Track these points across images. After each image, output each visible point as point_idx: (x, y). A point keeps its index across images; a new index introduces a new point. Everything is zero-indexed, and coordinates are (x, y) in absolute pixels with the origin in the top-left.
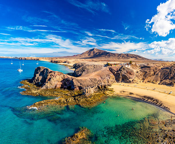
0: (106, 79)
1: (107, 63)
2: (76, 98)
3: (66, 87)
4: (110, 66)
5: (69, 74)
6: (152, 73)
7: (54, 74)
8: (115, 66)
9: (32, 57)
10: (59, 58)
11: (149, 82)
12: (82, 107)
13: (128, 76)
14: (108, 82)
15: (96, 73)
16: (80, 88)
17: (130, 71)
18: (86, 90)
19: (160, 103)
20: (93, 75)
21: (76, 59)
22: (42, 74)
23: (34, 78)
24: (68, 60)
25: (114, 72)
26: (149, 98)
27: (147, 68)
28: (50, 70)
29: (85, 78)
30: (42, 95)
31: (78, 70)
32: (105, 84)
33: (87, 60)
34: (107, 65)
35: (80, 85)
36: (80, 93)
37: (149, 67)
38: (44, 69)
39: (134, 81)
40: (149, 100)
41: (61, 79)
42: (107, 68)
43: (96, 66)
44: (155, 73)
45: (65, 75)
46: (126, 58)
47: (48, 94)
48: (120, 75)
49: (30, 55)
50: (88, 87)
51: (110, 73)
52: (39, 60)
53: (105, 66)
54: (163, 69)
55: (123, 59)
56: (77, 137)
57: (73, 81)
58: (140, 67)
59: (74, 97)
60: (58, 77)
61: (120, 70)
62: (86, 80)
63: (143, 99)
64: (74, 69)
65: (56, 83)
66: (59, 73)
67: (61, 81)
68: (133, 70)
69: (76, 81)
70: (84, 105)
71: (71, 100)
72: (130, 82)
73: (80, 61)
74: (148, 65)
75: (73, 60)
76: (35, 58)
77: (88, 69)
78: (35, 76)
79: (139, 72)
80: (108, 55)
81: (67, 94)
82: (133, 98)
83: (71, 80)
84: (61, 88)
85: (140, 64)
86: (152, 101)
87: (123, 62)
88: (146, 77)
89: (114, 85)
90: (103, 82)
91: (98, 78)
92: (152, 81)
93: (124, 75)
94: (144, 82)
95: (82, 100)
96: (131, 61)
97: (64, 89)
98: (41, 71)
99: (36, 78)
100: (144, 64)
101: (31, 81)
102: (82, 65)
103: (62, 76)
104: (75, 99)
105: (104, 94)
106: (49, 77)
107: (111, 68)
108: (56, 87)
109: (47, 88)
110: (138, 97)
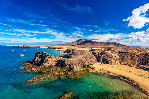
0: (90, 60)
1: (91, 49)
2: (67, 72)
3: (59, 65)
4: (94, 51)
5: (62, 56)
6: (129, 57)
7: (51, 57)
8: (97, 51)
9: (33, 45)
10: (55, 46)
11: (125, 64)
12: (71, 78)
13: (107, 59)
14: (91, 62)
15: (82, 56)
16: (70, 66)
17: (109, 55)
18: (74, 67)
19: (135, 84)
20: (80, 57)
21: (68, 46)
22: (41, 57)
23: (34, 60)
24: (62, 47)
25: (96, 55)
26: (124, 77)
27: (125, 53)
28: (47, 54)
29: (74, 59)
30: (40, 71)
31: (69, 53)
32: (88, 64)
33: (76, 47)
34: (92, 50)
35: (70, 64)
36: (70, 69)
37: (127, 53)
38: (43, 54)
39: (112, 63)
40: (125, 80)
41: (56, 60)
42: (91, 53)
43: (82, 51)
44: (132, 58)
45: (59, 57)
46: (107, 45)
47: (45, 70)
48: (101, 58)
49: (32, 43)
50: (76, 65)
51: (93, 56)
52: (39, 47)
53: (89, 51)
54: (141, 55)
55: (104, 46)
56: (65, 97)
57: (65, 61)
58: (118, 53)
59: (65, 71)
60: (53, 59)
61: (101, 54)
62: (74, 61)
63: (119, 77)
64: (66, 53)
65: (52, 63)
66: (55, 56)
67: (55, 61)
68: (112, 54)
69: (67, 61)
70: (72, 77)
71: (62, 73)
72: (108, 63)
73: (71, 47)
74: (126, 51)
75: (66, 47)
76: (36, 46)
77: (76, 53)
78: (35, 58)
79: (117, 56)
80: (92, 43)
81: (60, 70)
82: (110, 76)
83: (63, 60)
84: (56, 66)
85: (118, 50)
86: (128, 80)
87: (104, 48)
88: (123, 60)
89: (95, 65)
90: (87, 62)
91: (84, 59)
92: (129, 64)
93: (104, 58)
94: (121, 64)
95: (70, 74)
96: (110, 48)
97: (58, 66)
98: (40, 55)
99: (36, 60)
100: (122, 50)
101: (31, 62)
102: (73, 50)
103: (57, 58)
104: (65, 73)
105: (87, 70)
106: (46, 59)
107: (94, 52)
108: (51, 65)
109: (45, 66)
110: (115, 75)
